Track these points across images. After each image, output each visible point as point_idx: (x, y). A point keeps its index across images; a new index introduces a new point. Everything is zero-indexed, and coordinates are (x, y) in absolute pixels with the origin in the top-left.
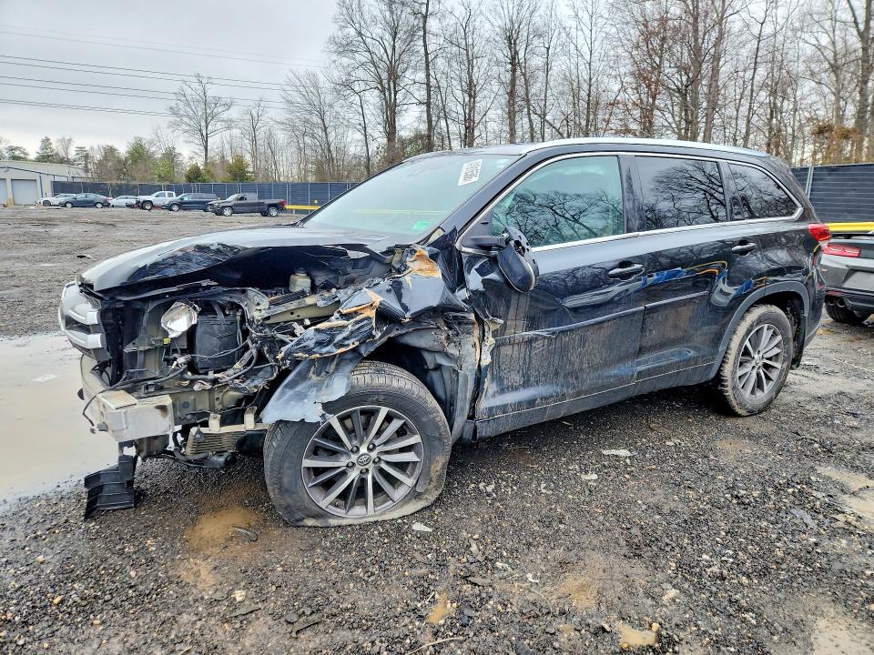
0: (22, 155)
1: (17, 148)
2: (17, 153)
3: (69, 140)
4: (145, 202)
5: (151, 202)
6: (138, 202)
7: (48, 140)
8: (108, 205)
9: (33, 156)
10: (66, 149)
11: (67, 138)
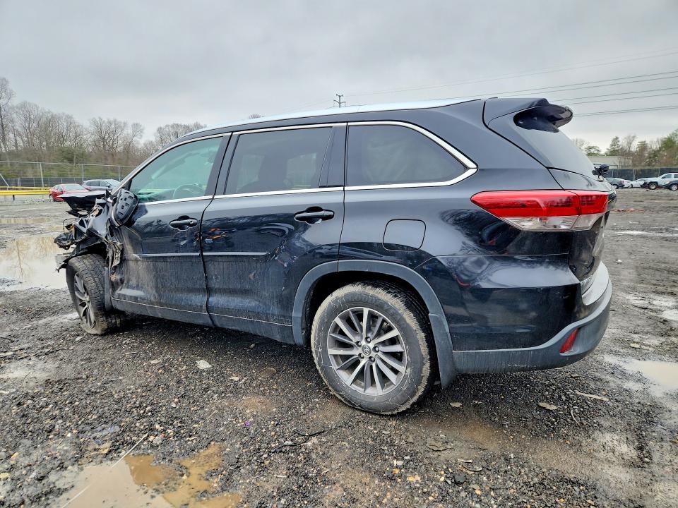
0: (596, 152)
1: (592, 148)
2: (592, 151)
3: (634, 137)
4: (651, 183)
5: (656, 183)
6: (645, 183)
7: (617, 138)
8: (623, 186)
9: (603, 151)
10: (630, 143)
11: (632, 135)
